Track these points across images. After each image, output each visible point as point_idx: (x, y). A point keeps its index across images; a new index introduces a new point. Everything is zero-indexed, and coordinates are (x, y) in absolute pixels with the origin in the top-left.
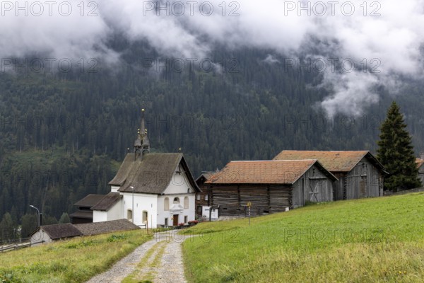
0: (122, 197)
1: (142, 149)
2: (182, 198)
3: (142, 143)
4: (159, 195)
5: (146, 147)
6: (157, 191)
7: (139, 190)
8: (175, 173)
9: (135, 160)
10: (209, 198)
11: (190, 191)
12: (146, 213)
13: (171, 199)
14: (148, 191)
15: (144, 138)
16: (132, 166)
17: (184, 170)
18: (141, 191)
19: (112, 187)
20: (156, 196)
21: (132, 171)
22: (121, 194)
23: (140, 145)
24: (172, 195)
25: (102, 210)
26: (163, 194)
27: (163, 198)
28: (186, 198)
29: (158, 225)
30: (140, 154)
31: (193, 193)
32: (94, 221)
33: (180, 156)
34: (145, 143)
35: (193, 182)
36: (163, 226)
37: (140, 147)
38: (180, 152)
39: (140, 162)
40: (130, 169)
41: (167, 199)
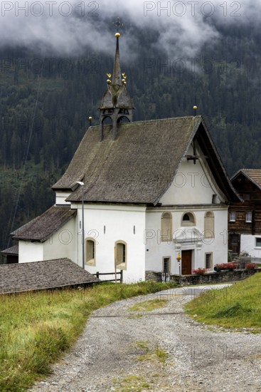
0: (75, 214)
1: (115, 116)
2: (199, 215)
3: (115, 101)
4: (151, 206)
5: (123, 110)
6: (145, 198)
7: (107, 198)
8: (184, 159)
9: (103, 137)
10: (253, 218)
11: (218, 201)
12: (121, 247)
13: (177, 216)
14: (125, 200)
15: (120, 92)
16: (95, 150)
17: (205, 153)
18: (112, 198)
19: (57, 194)
20: (144, 209)
21: (94, 160)
22: (73, 206)
23: (111, 105)
24: (179, 207)
25: (33, 241)
26: (159, 205)
27: (157, 215)
28: (208, 214)
29: (147, 273)
30: (111, 127)
31: (223, 205)
32: (21, 261)
33: (196, 121)
34: (121, 103)
35: (225, 181)
36: (158, 275)
37: (111, 110)
38: (195, 113)
39: (112, 142)
40: (92, 156)
41: (167, 217)
